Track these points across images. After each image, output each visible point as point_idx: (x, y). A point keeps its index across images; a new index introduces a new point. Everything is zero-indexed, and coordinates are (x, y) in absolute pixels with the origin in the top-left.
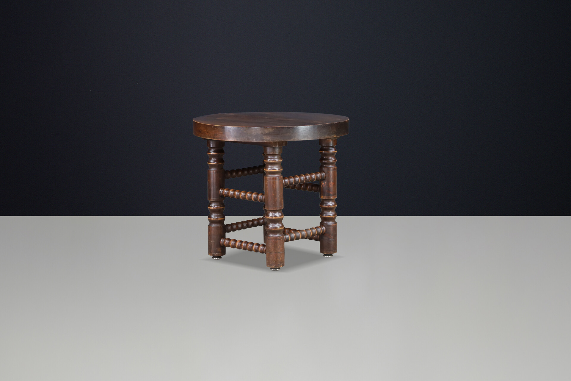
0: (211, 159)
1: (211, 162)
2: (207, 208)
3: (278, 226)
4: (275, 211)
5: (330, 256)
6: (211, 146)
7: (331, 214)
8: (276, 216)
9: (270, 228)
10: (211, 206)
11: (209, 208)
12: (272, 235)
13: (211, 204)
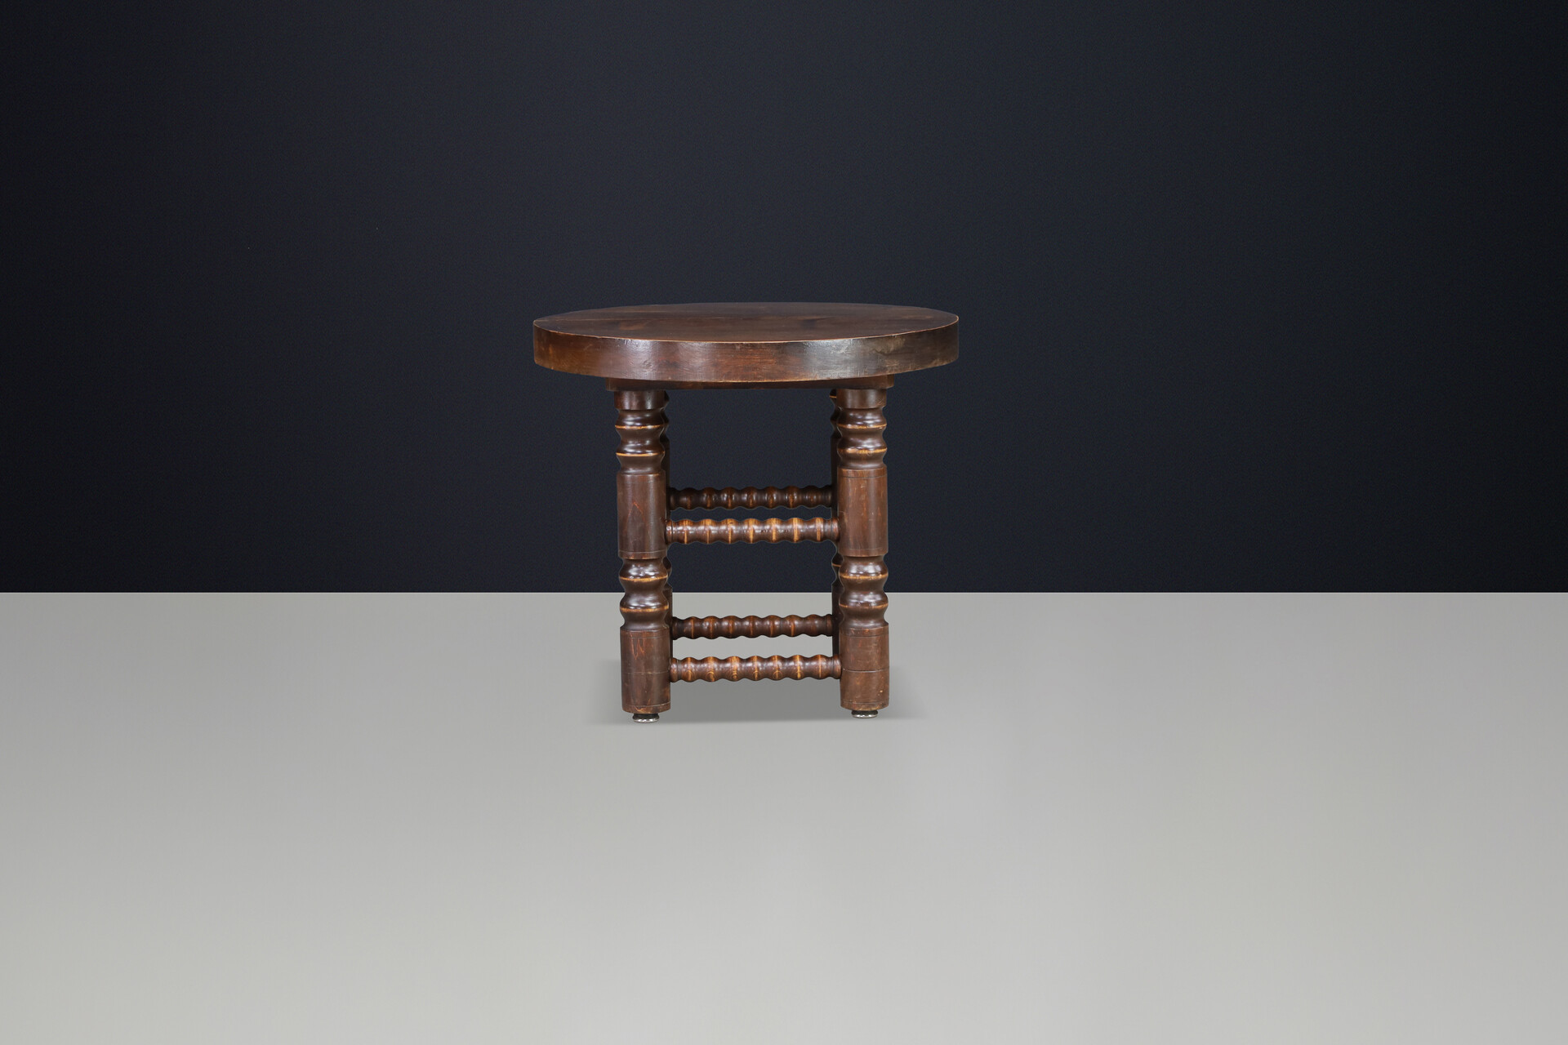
0: (625, 443)
1: (625, 452)
2: (618, 579)
3: (872, 601)
4: (865, 560)
6: (627, 407)
8: (866, 574)
10: (630, 575)
11: (621, 578)
13: (628, 567)
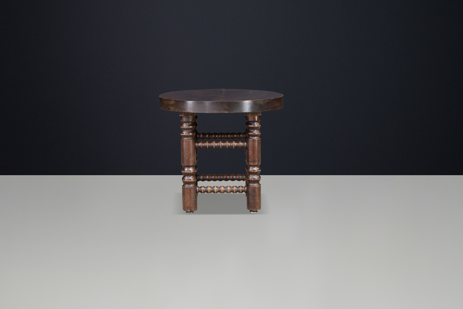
5: (255, 212)
7: (256, 177)
9: (186, 180)
12: (187, 185)
